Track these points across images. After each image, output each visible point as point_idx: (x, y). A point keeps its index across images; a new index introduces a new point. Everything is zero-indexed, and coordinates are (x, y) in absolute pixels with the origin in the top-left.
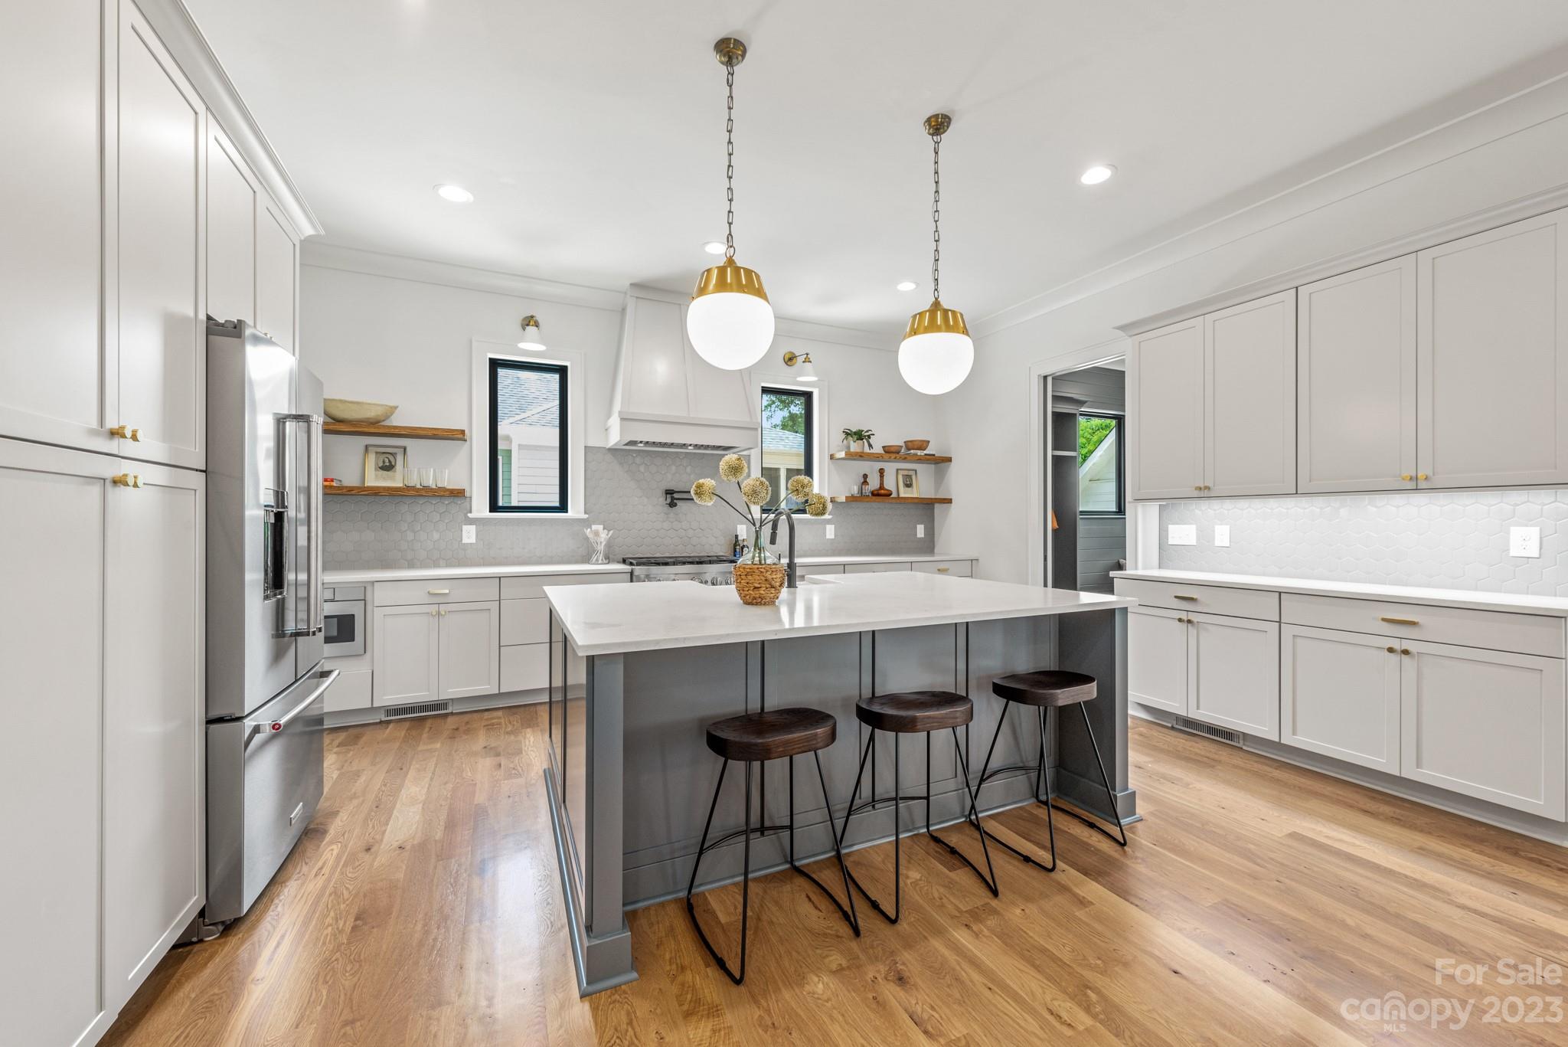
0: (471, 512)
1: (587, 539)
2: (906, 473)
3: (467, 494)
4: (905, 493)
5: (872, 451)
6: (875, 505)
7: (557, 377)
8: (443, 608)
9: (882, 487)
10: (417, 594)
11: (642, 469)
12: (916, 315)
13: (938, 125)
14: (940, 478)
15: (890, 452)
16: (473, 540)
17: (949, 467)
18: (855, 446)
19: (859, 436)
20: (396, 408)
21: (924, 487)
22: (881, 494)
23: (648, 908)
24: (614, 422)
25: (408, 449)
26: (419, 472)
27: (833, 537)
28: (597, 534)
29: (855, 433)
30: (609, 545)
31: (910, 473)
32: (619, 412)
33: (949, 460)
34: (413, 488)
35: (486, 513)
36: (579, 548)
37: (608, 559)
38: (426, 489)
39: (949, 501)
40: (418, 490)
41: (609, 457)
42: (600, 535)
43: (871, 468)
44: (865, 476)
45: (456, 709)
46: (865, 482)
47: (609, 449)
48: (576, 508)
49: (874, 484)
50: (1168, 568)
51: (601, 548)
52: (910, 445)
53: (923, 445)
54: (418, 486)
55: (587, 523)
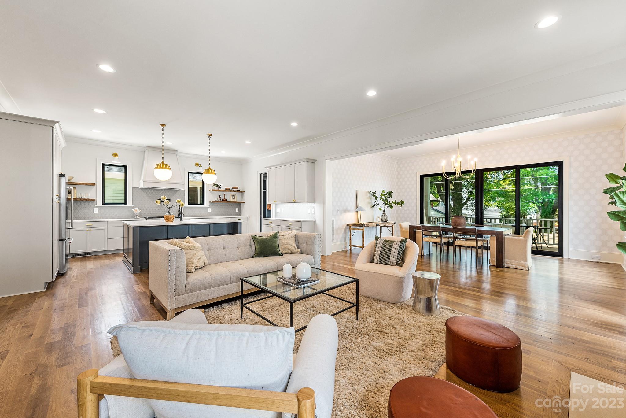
0: (96, 205)
1: (133, 212)
2: (233, 195)
3: (96, 200)
4: (232, 200)
5: (221, 189)
6: (223, 203)
7: (124, 168)
8: (90, 229)
9: (225, 199)
10: (83, 225)
11: (151, 193)
12: (206, 170)
13: (210, 135)
14: (242, 196)
15: (227, 190)
16: (97, 212)
17: (244, 194)
18: (216, 188)
19: (217, 185)
20: (73, 177)
21: (238, 199)
22: (225, 200)
23: (144, 269)
24: (141, 182)
25: (76, 188)
26: (81, 194)
27: (210, 211)
28: (136, 210)
29: (216, 185)
30: (140, 213)
31: (234, 195)
32: (143, 180)
33: (244, 192)
34: (79, 199)
35: (101, 205)
36: (131, 214)
37: (140, 217)
38: (83, 199)
39: (244, 202)
40: (81, 199)
41: (140, 190)
42: (137, 211)
43: (222, 194)
44: (220, 196)
45: (94, 254)
46: (220, 197)
47: (140, 188)
48: (130, 203)
49: (222, 198)
50: (277, 217)
51: (138, 214)
52: (233, 188)
53: (237, 188)
54: (80, 198)
55: (133, 208)
